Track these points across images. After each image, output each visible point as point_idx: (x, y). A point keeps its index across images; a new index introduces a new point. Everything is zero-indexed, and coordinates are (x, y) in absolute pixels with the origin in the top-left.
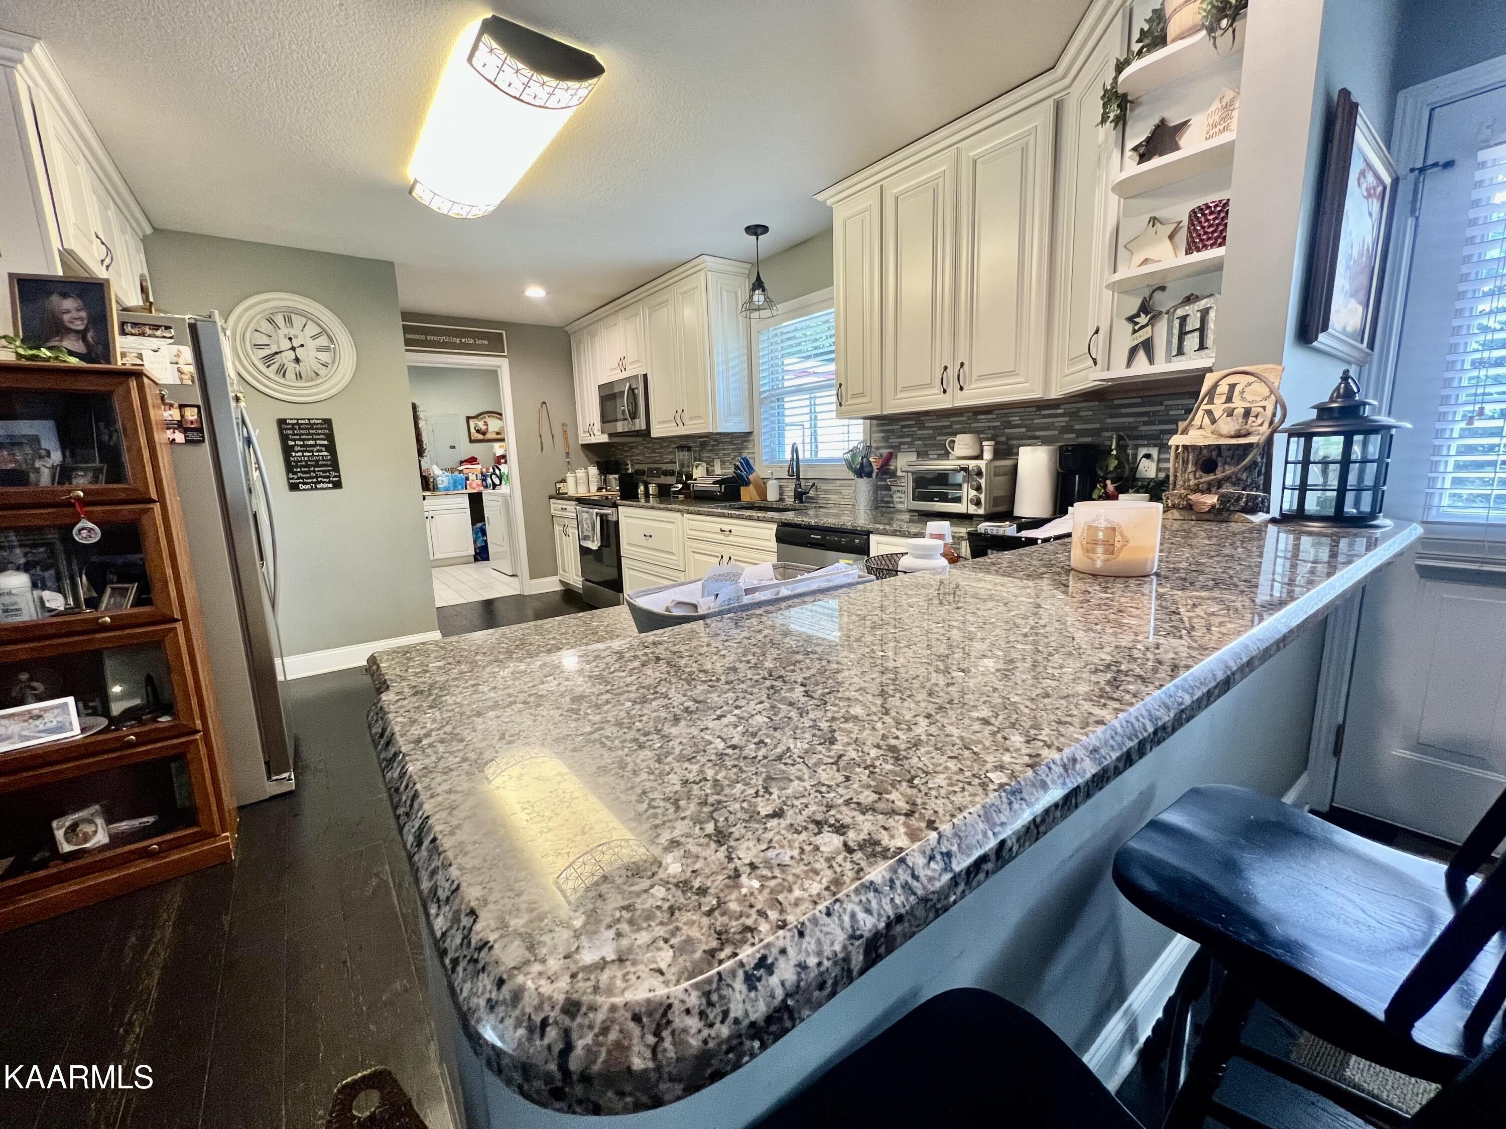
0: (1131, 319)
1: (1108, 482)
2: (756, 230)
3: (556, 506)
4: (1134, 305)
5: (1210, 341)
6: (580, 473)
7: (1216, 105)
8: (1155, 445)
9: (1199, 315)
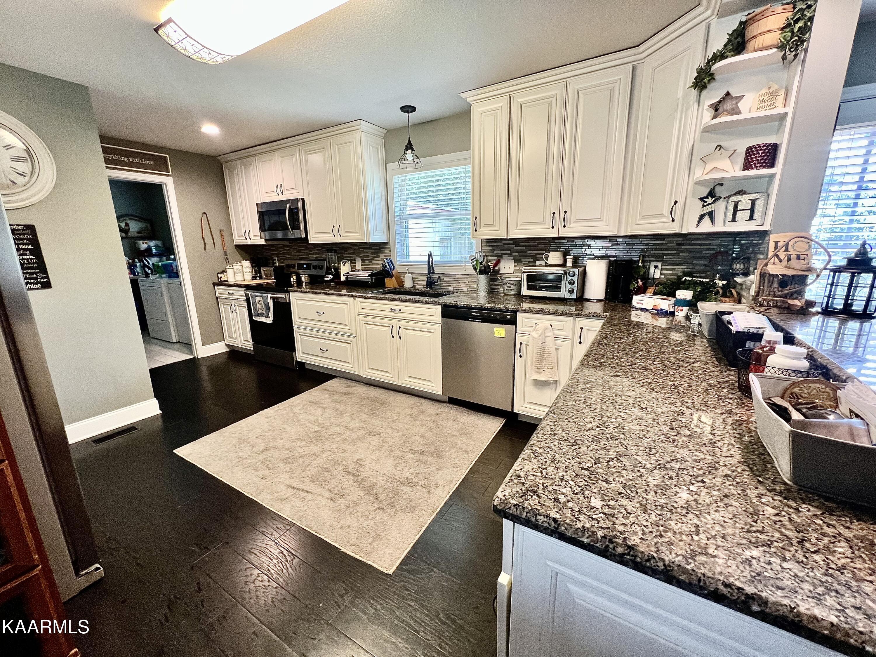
0: (702, 199)
1: (639, 280)
2: (408, 109)
3: (220, 291)
4: (705, 192)
5: (756, 216)
6: (237, 266)
7: (764, 91)
8: (659, 261)
9: (750, 202)
